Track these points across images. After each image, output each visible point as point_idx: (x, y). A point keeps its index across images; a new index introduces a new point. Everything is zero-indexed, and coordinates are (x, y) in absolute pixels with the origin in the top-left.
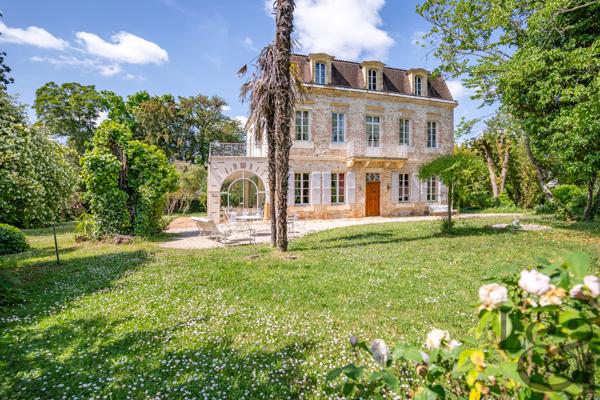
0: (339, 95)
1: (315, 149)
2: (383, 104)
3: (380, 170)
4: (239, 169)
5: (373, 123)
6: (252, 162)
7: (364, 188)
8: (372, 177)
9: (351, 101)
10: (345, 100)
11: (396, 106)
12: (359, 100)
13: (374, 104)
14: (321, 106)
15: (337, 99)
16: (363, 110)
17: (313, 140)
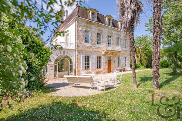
0: (100, 26)
1: (92, 47)
2: (113, 32)
3: (111, 56)
4: (62, 54)
5: (109, 38)
6: (67, 51)
7: (107, 62)
8: (109, 58)
9: (103, 29)
10: (101, 29)
11: (116, 33)
12: (105, 29)
13: (110, 31)
14: (93, 29)
15: (99, 28)
16: (107, 33)
17: (91, 43)
